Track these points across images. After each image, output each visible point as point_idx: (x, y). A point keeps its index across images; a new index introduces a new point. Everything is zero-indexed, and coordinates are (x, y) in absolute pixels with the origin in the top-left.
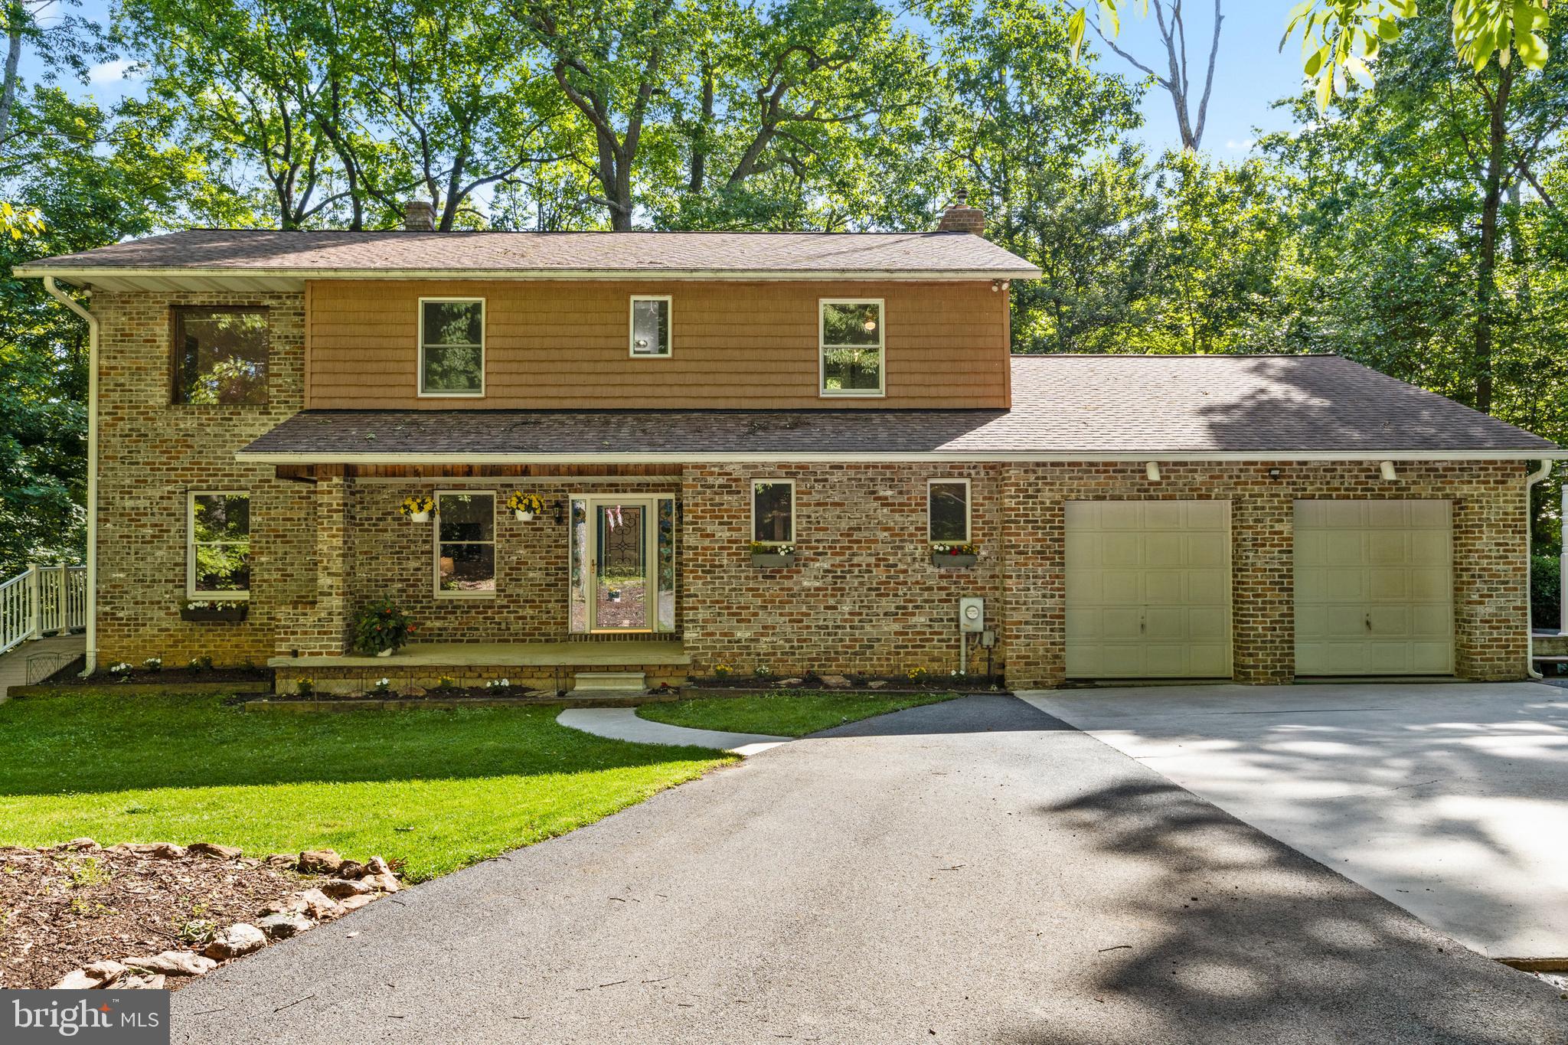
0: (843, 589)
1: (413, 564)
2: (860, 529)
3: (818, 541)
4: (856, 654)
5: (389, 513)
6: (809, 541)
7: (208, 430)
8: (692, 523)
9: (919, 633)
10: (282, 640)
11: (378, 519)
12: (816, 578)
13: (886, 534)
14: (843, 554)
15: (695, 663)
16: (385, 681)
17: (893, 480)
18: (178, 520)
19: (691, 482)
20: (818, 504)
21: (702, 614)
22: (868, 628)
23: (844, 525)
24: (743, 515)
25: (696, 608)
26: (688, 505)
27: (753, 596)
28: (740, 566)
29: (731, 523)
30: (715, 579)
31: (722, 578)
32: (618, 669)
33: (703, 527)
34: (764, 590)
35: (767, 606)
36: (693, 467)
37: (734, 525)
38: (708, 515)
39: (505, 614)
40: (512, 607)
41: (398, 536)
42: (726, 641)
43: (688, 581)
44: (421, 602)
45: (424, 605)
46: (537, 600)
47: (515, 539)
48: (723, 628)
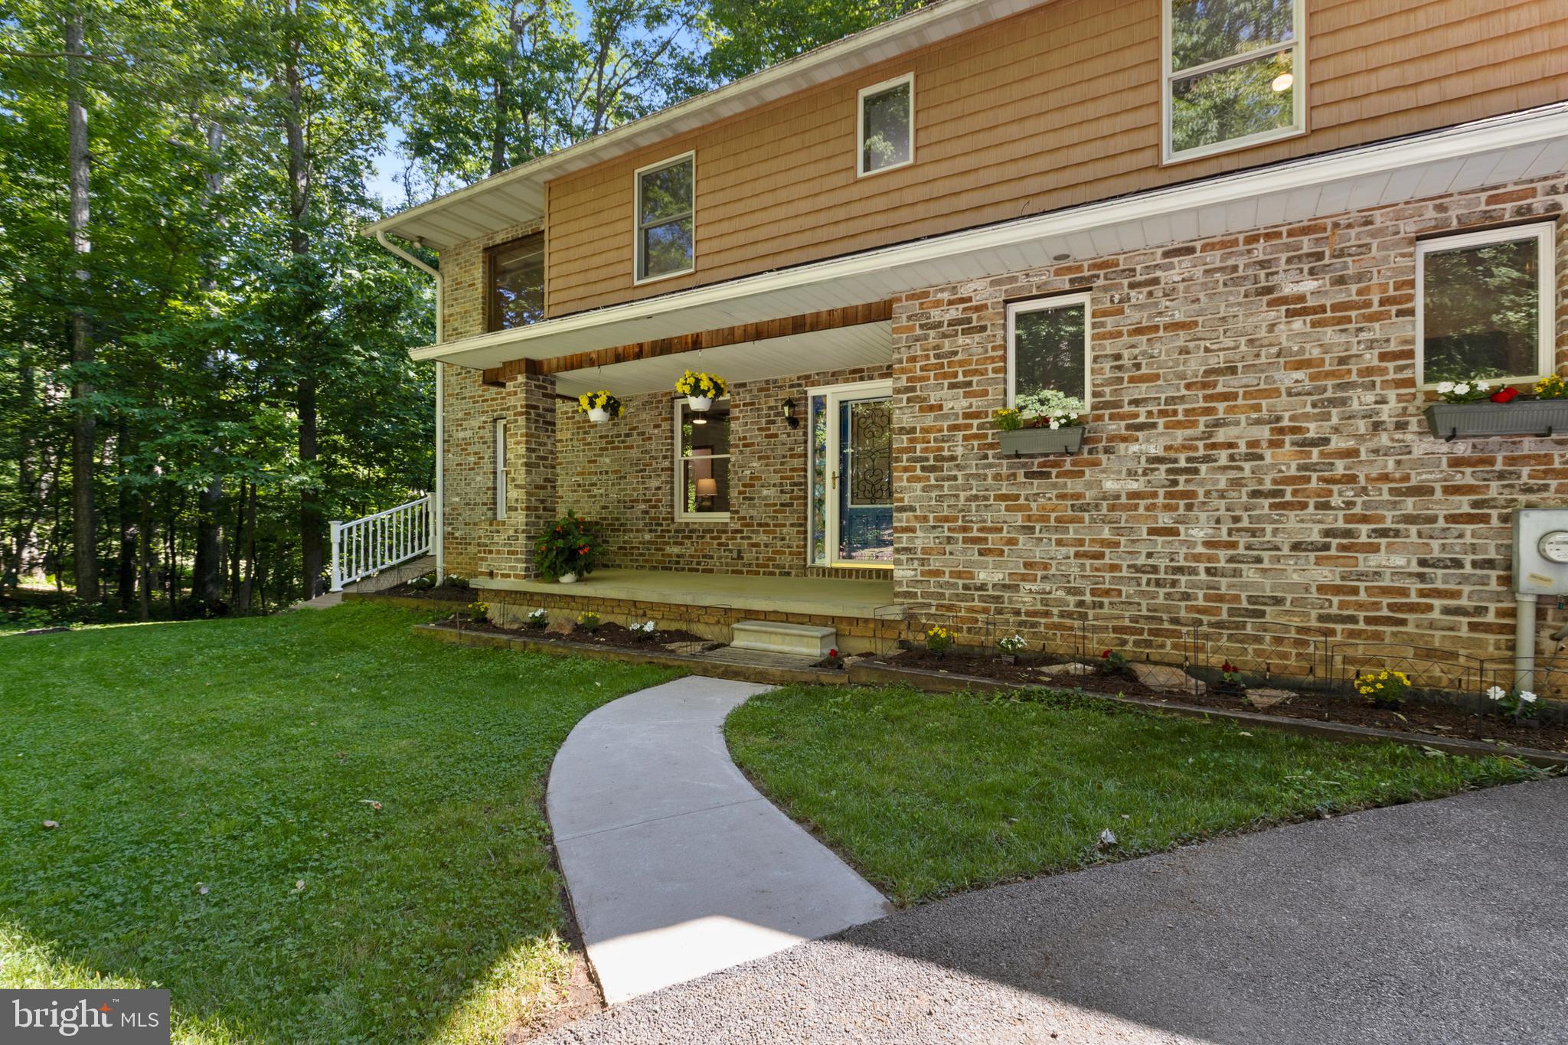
0: (1192, 494)
1: (654, 483)
2: (1233, 370)
3: (1135, 402)
4: (1220, 625)
6: (1117, 404)
9: (1386, 591)
12: (1131, 473)
13: (1299, 375)
14: (1193, 424)
15: (910, 618)
17: (1320, 256)
19: (905, 322)
20: (1138, 331)
21: (922, 539)
22: (1250, 573)
23: (1195, 366)
24: (990, 367)
25: (912, 530)
26: (900, 361)
27: (1007, 509)
28: (986, 457)
29: (969, 384)
30: (943, 480)
31: (955, 478)
32: (800, 620)
33: (924, 394)
34: (1027, 499)
35: (1034, 528)
36: (908, 298)
37: (975, 387)
38: (932, 374)
39: (739, 540)
40: (746, 531)
41: (642, 452)
42: (961, 586)
43: (900, 484)
44: (662, 525)
45: (664, 528)
46: (772, 523)
47: (748, 449)
48: (955, 564)
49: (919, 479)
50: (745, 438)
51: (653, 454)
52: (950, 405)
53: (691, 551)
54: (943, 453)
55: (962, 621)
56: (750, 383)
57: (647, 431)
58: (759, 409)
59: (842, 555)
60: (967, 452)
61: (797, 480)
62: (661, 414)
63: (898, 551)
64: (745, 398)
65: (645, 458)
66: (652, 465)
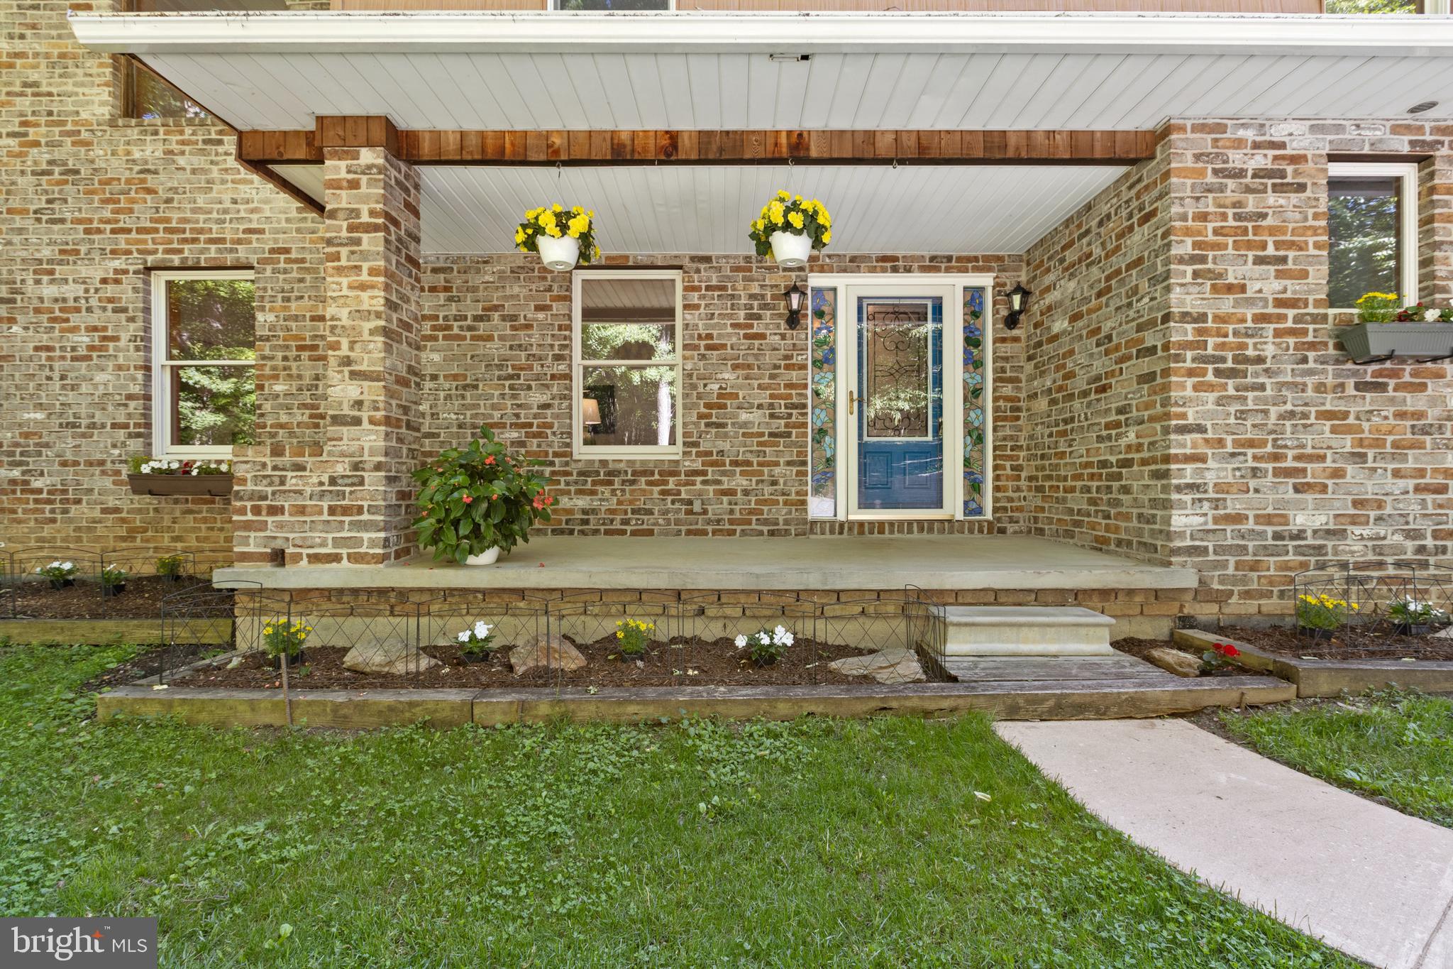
1: (537, 397)
5: (495, 308)
7: (181, 161)
8: (1193, 259)
10: (248, 526)
11: (477, 318)
15: (1199, 586)
16: (482, 630)
18: (132, 319)
19: (1189, 162)
21: (1215, 472)
24: (1311, 240)
25: (1202, 459)
26: (1184, 218)
27: (1334, 430)
28: (1305, 360)
29: (1284, 260)
30: (1246, 389)
31: (1262, 387)
32: (1021, 598)
33: (1219, 268)
34: (1358, 418)
35: (1365, 455)
36: (1195, 129)
37: (1290, 265)
38: (1230, 240)
39: (699, 486)
40: (711, 473)
41: (511, 348)
42: (1270, 535)
43: (1181, 394)
44: (552, 464)
45: (556, 469)
46: (755, 461)
47: (715, 353)
48: (1262, 506)
49: (1210, 387)
50: (709, 336)
51: (534, 351)
52: (1257, 286)
53: (613, 503)
54: (1247, 353)
55: (1271, 583)
56: (718, 258)
57: (522, 314)
58: (733, 297)
59: (864, 504)
60: (1279, 352)
61: (795, 400)
62: (550, 289)
63: (1179, 489)
64: (709, 279)
65: (518, 358)
66: (532, 369)
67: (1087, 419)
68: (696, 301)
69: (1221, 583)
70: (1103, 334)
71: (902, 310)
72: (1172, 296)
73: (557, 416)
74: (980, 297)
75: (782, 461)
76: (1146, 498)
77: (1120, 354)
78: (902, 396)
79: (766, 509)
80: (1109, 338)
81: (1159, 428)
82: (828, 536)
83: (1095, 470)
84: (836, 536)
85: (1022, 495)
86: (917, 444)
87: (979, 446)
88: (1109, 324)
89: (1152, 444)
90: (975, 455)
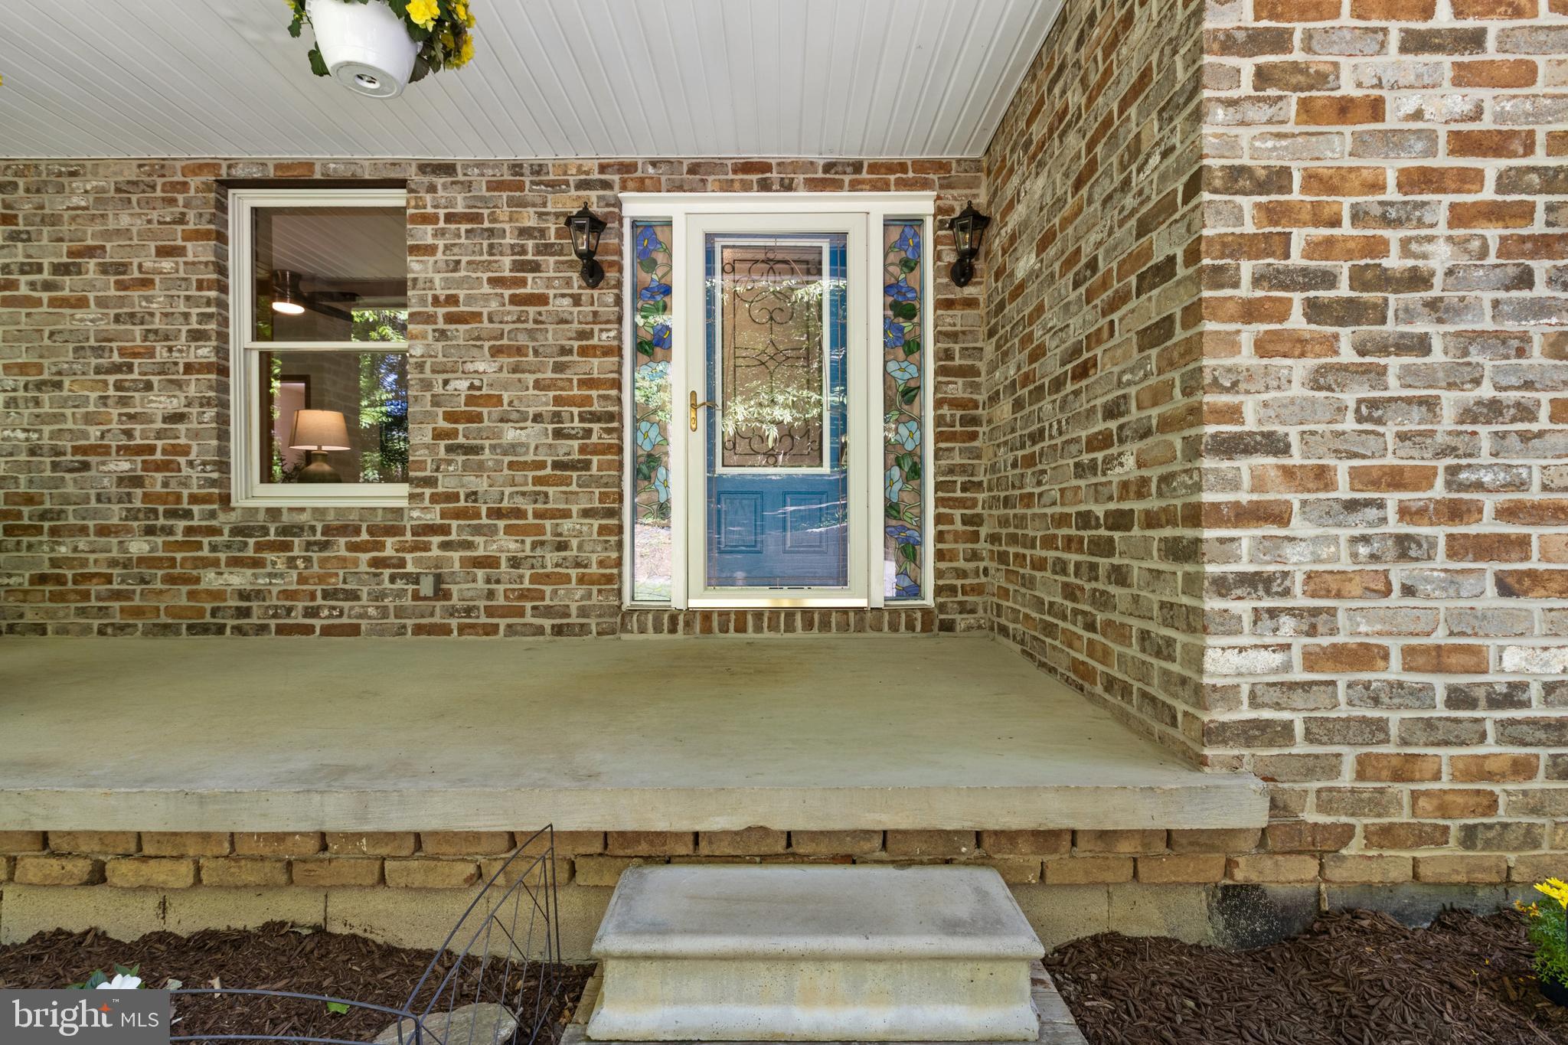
5: (90, 252)
8: (1257, 42)
11: (60, 269)
15: (1269, 817)
21: (1310, 546)
25: (1278, 515)
30: (1383, 349)
31: (1422, 345)
37: (1492, 53)
39: (435, 552)
40: (456, 530)
41: (117, 319)
42: (1440, 695)
43: (1229, 362)
44: (188, 514)
45: (195, 523)
46: (530, 509)
47: (462, 327)
48: (1421, 627)
49: (1299, 346)
50: (452, 300)
51: (157, 324)
52: (1410, 102)
53: (292, 581)
54: (1385, 263)
55: (1444, 810)
56: (466, 166)
57: (135, 262)
58: (491, 232)
59: (717, 578)
60: (1464, 260)
61: (596, 407)
62: (181, 220)
63: (1222, 586)
64: (451, 203)
65: (129, 336)
66: (152, 355)
67: (1060, 433)
68: (430, 241)
69: (1323, 807)
70: (1084, 260)
71: (779, 257)
72: (1206, 129)
73: (196, 435)
74: (916, 235)
75: (575, 508)
76: (1155, 598)
77: (1110, 292)
78: (780, 398)
79: (548, 589)
80: (1093, 265)
81: (1178, 445)
82: (651, 636)
83: (1073, 532)
84: (665, 636)
85: (982, 565)
86: (805, 479)
87: (915, 483)
88: (1094, 237)
89: (1165, 479)
90: (907, 497)
